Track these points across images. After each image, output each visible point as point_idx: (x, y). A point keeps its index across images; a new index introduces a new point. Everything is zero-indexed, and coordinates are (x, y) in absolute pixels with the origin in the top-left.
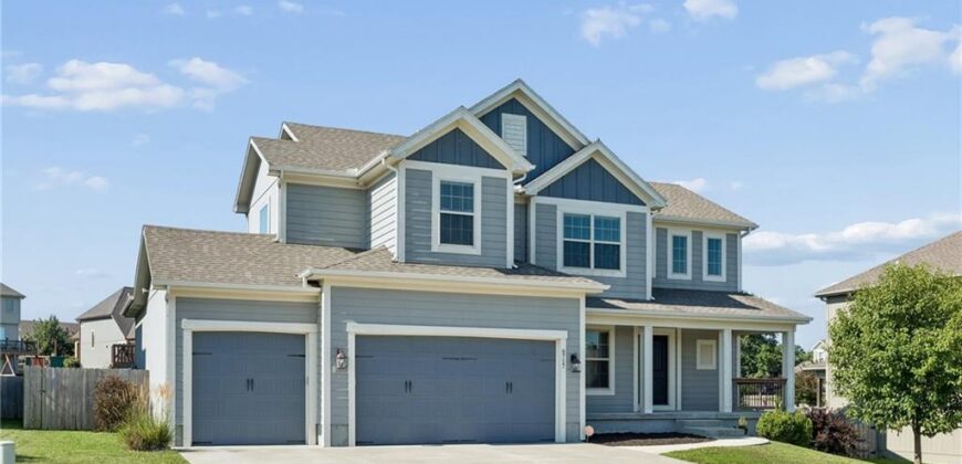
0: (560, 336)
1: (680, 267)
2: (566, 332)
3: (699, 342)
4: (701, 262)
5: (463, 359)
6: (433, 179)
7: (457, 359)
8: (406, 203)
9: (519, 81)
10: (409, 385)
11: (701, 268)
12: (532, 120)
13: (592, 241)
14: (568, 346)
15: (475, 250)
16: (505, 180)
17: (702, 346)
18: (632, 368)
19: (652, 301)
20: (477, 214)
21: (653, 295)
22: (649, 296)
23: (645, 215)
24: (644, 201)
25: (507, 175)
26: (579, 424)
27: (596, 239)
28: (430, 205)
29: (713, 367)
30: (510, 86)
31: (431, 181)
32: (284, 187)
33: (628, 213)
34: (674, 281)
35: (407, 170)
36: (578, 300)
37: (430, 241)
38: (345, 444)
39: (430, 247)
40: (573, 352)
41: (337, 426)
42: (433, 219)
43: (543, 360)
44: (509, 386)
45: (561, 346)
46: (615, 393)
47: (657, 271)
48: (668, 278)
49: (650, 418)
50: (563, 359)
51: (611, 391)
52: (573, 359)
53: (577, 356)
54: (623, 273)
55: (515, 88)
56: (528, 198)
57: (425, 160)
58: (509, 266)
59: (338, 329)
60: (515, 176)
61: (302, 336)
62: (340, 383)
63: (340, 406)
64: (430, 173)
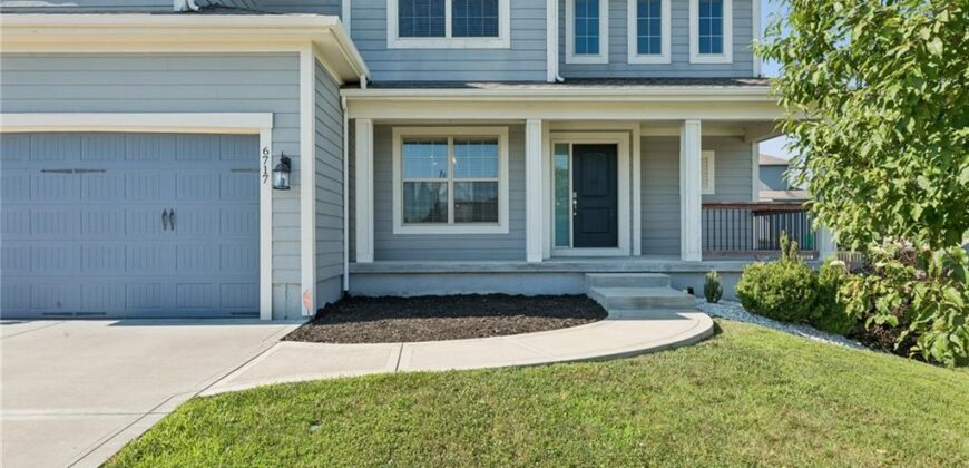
0: (258, 123)
1: (651, 44)
2: (270, 116)
4: (689, 36)
5: (79, 171)
11: (688, 45)
14: (274, 144)
19: (557, 82)
21: (561, 77)
22: (553, 71)
26: (298, 285)
29: (711, 191)
34: (640, 67)
36: (298, 56)
40: (281, 155)
43: (234, 171)
44: (169, 218)
45: (265, 141)
46: (510, 230)
47: (610, 54)
48: (630, 62)
49: (536, 271)
50: (266, 164)
51: (503, 227)
52: (286, 165)
53: (293, 160)
54: (502, 41)
58: (178, 5)
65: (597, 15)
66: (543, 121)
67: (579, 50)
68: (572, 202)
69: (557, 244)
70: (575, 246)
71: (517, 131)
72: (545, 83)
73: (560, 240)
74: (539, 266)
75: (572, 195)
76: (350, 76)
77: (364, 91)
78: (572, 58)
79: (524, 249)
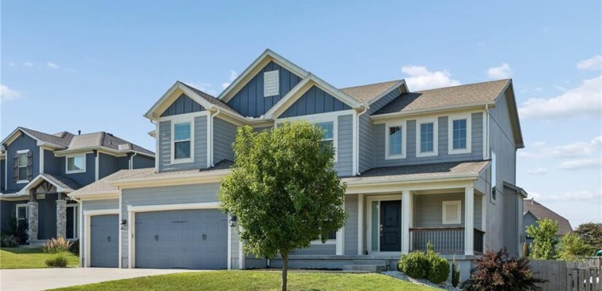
1: (427, 146)
3: (445, 203)
4: (447, 140)
5: (182, 222)
7: (179, 222)
8: (160, 140)
9: (268, 50)
10: (157, 237)
11: (447, 145)
12: (281, 69)
15: (191, 160)
17: (447, 206)
18: (357, 224)
19: (356, 176)
20: (192, 139)
22: (355, 171)
23: (352, 115)
25: (207, 113)
26: (238, 259)
28: (170, 140)
29: (459, 222)
31: (171, 125)
33: (339, 117)
34: (422, 159)
35: (160, 123)
39: (169, 162)
41: (124, 258)
42: (171, 146)
44: (205, 236)
48: (417, 156)
50: (230, 219)
52: (235, 218)
54: (335, 159)
55: (266, 55)
56: (272, 121)
57: (168, 115)
58: (208, 166)
59: (124, 210)
60: (212, 112)
61: (118, 215)
62: (125, 237)
63: (125, 248)
64: (170, 121)
67: (392, 153)
68: (380, 229)
69: (373, 250)
70: (381, 250)
72: (352, 177)
73: (374, 247)
78: (388, 157)
79: (334, 252)
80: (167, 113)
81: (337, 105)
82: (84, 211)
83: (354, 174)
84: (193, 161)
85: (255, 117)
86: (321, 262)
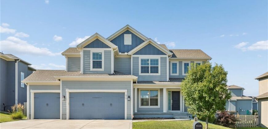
0: (125, 91)
2: (127, 90)
5: (98, 98)
6: (91, 52)
7: (96, 98)
8: (83, 59)
9: (128, 25)
10: (83, 104)
12: (132, 34)
13: (150, 66)
14: (127, 94)
15: (102, 69)
16: (111, 51)
19: (169, 81)
20: (103, 60)
21: (169, 80)
22: (168, 79)
23: (166, 57)
24: (166, 54)
25: (111, 49)
26: (131, 114)
27: (151, 65)
28: (90, 59)
30: (125, 27)
31: (90, 53)
32: (67, 58)
33: (161, 57)
35: (84, 51)
36: (130, 81)
37: (90, 67)
38: (66, 119)
39: (90, 70)
40: (128, 96)
41: (64, 115)
42: (91, 62)
43: (121, 98)
44: (111, 105)
45: (126, 94)
46: (160, 107)
47: (179, 73)
48: (183, 75)
49: (165, 114)
50: (126, 97)
51: (159, 106)
52: (129, 97)
53: (130, 97)
54: (159, 74)
55: (127, 27)
56: (131, 56)
57: (89, 48)
58: (112, 73)
59: (64, 91)
60: (114, 50)
61: (60, 93)
62: (64, 105)
63: (64, 110)
64: (90, 51)
65: (176, 69)
66: (166, 89)
67: (173, 73)
68: (171, 102)
69: (169, 110)
70: (172, 110)
71: (162, 90)
72: (166, 81)
73: (169, 109)
74: (165, 113)
75: (171, 101)
76: (135, 81)
77: (137, 84)
78: (172, 74)
79: (163, 111)
80: (88, 46)
81: (160, 53)
82: (31, 90)
83: (167, 81)
84: (103, 70)
85: (122, 53)
86: (157, 115)
